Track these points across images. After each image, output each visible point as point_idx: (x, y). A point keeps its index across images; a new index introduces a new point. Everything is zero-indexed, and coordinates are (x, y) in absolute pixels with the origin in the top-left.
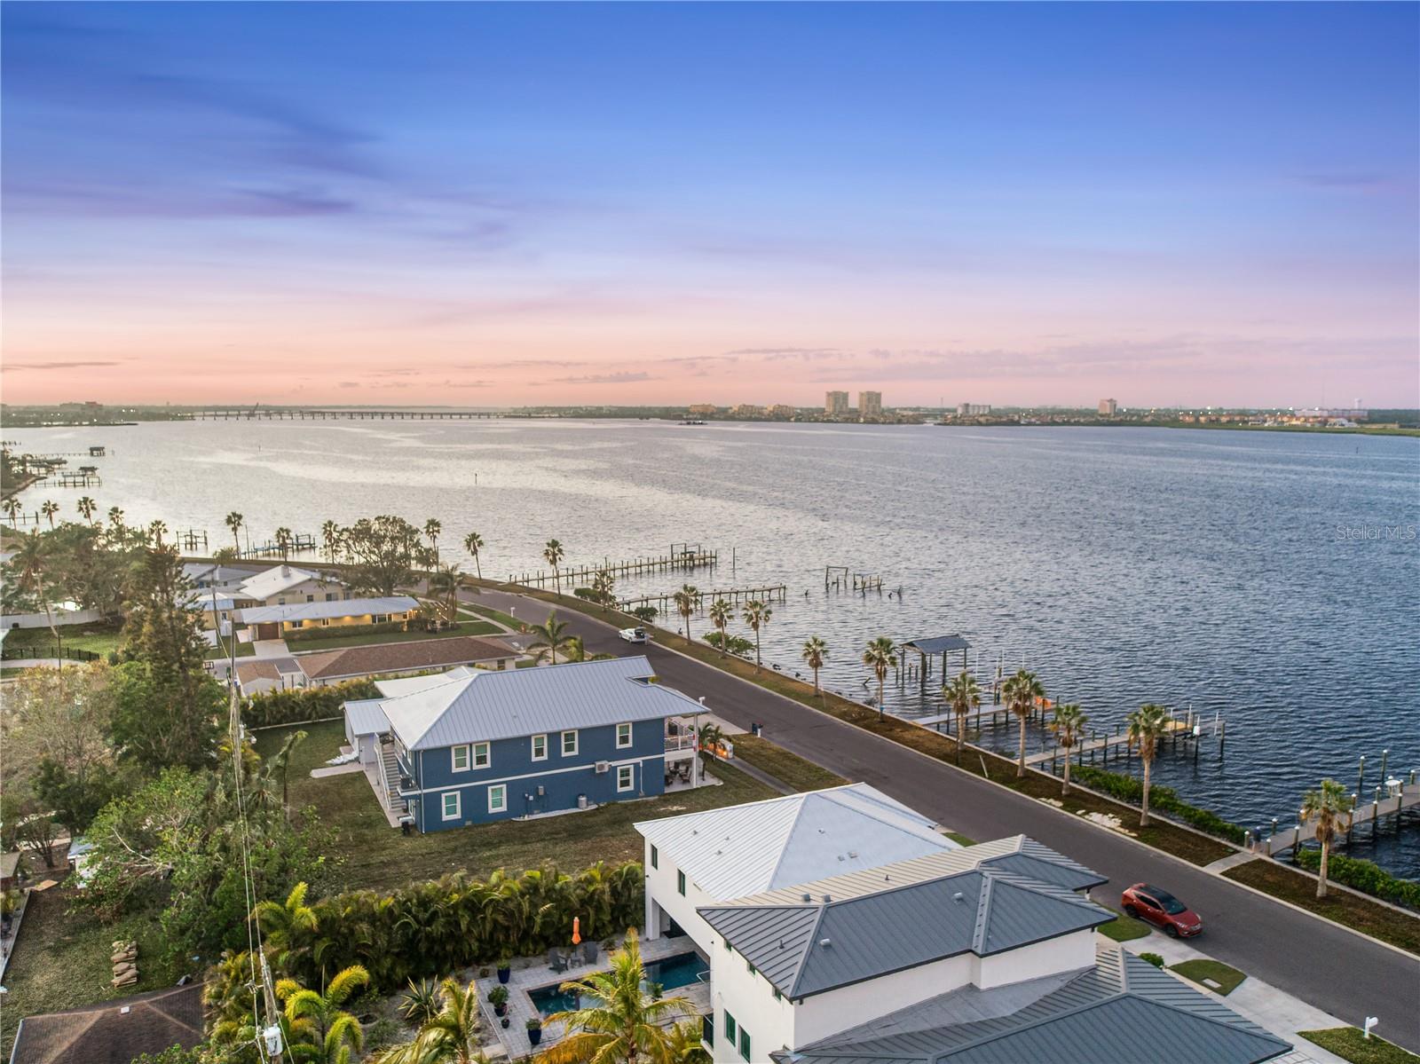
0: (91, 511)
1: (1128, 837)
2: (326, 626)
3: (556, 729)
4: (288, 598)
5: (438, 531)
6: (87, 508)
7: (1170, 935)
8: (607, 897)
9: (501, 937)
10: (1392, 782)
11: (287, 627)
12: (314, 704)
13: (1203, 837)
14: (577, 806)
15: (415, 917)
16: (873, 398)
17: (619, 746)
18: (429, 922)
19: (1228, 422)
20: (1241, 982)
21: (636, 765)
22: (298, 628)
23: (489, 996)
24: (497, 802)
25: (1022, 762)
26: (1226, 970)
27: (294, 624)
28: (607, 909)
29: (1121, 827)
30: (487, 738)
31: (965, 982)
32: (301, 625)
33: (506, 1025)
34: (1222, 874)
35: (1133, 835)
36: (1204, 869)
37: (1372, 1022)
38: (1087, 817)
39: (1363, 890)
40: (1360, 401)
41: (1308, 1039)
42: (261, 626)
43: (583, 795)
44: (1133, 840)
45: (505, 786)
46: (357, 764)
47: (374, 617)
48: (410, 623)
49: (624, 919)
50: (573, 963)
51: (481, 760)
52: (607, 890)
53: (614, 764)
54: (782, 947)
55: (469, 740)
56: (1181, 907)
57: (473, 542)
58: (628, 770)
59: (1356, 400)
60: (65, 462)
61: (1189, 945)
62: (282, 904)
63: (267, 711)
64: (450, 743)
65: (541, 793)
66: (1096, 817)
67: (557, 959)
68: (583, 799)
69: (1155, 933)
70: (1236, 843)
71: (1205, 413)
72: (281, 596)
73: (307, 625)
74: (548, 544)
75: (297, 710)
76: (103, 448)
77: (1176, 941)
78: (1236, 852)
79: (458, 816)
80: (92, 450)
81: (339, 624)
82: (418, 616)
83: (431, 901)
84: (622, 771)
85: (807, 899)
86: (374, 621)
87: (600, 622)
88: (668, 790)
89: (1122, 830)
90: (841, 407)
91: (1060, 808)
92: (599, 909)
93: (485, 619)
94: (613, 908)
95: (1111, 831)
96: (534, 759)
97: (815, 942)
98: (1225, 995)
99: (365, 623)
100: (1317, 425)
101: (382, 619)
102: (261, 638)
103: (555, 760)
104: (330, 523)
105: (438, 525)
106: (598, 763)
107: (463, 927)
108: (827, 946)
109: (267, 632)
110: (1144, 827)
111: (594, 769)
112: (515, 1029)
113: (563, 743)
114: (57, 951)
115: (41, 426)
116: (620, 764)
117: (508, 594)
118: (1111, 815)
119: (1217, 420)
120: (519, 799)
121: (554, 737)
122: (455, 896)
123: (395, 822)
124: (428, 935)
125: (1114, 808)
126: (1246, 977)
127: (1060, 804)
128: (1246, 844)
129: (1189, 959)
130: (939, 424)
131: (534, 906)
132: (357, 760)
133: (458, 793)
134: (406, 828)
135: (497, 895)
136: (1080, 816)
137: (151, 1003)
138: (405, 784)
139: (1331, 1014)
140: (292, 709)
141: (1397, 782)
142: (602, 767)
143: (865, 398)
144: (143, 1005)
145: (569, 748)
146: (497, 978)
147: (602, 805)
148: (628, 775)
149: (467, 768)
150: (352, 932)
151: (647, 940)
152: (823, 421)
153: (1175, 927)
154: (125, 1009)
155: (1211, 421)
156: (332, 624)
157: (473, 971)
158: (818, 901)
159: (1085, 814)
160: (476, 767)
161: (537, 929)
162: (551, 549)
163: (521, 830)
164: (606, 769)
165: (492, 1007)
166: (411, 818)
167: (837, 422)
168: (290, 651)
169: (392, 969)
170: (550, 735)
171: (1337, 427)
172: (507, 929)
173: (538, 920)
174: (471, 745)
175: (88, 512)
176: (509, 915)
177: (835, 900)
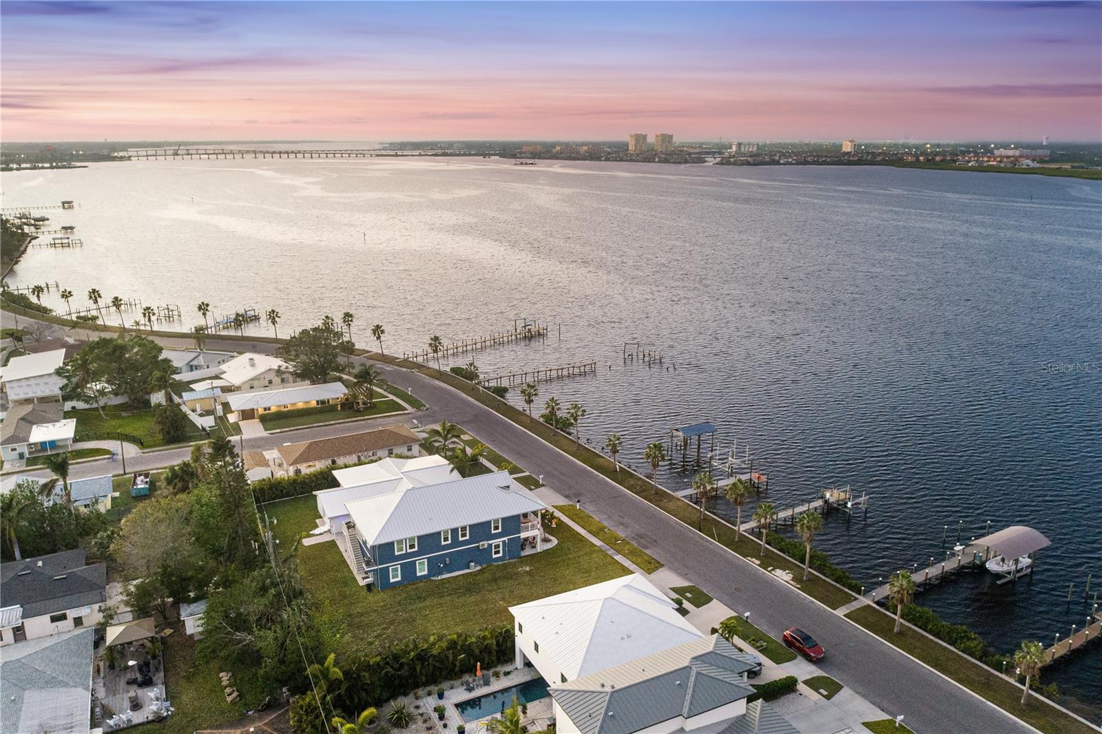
0: (99, 299)
1: (795, 589)
2: (286, 409)
3: (456, 526)
4: (256, 383)
5: (351, 321)
6: (95, 296)
7: (807, 659)
8: (495, 647)
9: (438, 674)
10: (958, 548)
11: (261, 411)
12: (295, 487)
13: (839, 588)
14: (469, 568)
15: (392, 667)
16: (667, 138)
17: (493, 532)
18: (399, 669)
19: (942, 161)
20: (839, 691)
21: (504, 542)
22: (268, 412)
23: (435, 708)
24: (422, 570)
25: (739, 529)
26: (833, 682)
27: (265, 409)
28: (494, 653)
29: (792, 580)
30: (415, 535)
31: (679, 727)
32: (269, 409)
33: (445, 726)
34: (844, 616)
35: (798, 586)
36: (834, 612)
37: (900, 718)
38: (773, 572)
39: (920, 628)
40: (1047, 138)
41: (866, 727)
42: (243, 411)
43: (472, 562)
44: (798, 590)
45: (426, 560)
46: (329, 534)
47: (318, 402)
48: (343, 405)
49: (503, 657)
50: (477, 686)
51: (412, 546)
52: (495, 643)
53: (490, 542)
54: (590, 716)
55: (405, 537)
56: (814, 643)
57: (378, 331)
58: (499, 545)
59: (1044, 137)
60: (48, 219)
61: (817, 667)
62: (323, 666)
63: (266, 494)
64: (394, 539)
65: (448, 562)
66: (779, 572)
67: (467, 683)
68: (472, 564)
69: (799, 658)
70: (857, 593)
71: (924, 153)
72: (251, 382)
73: (274, 409)
74: (432, 339)
75: (285, 492)
76: (72, 202)
77: (810, 664)
78: (856, 599)
79: (399, 579)
80: (63, 203)
81: (295, 408)
82: (347, 399)
83: (399, 657)
84: (495, 546)
85: (603, 686)
86: (318, 404)
87: (470, 398)
88: (523, 554)
89: (792, 582)
90: (641, 147)
91: (758, 565)
92: (490, 652)
93: (391, 397)
94: (498, 652)
95: (786, 583)
96: (443, 543)
97: (606, 713)
98: (829, 699)
99: (312, 406)
100: (1009, 166)
101: (323, 402)
102: (244, 419)
103: (456, 542)
104: (273, 311)
105: (351, 316)
106: (481, 543)
107: (418, 670)
108: (611, 716)
109: (247, 415)
110: (806, 581)
111: (478, 546)
112: (450, 729)
113: (460, 533)
114: (189, 678)
115: (11, 169)
116: (494, 542)
117: (404, 369)
118: (787, 571)
119: (933, 159)
120: (434, 568)
121: (455, 531)
122: (412, 654)
123: (362, 583)
124: (400, 676)
125: (790, 565)
126: (843, 687)
127: (758, 562)
128: (862, 594)
129: (815, 675)
130: (716, 164)
131: (455, 657)
132: (329, 531)
133: (399, 566)
134: (369, 587)
135: (435, 652)
136: (769, 572)
137: (264, 725)
138: (368, 563)
139: (883, 711)
140: (282, 491)
141: (961, 548)
142: (483, 545)
143: (660, 138)
144: (259, 726)
145: (464, 535)
146: (437, 696)
147: (484, 567)
148: (499, 547)
149: (404, 552)
150: (359, 676)
151: (517, 669)
152: (627, 161)
153: (810, 656)
154: (252, 729)
155: (929, 160)
156: (290, 408)
157: (423, 690)
158: (608, 689)
159: (772, 570)
160: (409, 551)
161: (457, 669)
162: (433, 342)
163: (437, 587)
164: (486, 546)
165: (436, 715)
166: (370, 580)
167: (638, 161)
168: (266, 430)
169: (381, 694)
170: (452, 530)
171: (1024, 167)
172: (441, 669)
173: (458, 664)
174: (406, 540)
175: (96, 299)
176: (442, 662)
177: (617, 688)
